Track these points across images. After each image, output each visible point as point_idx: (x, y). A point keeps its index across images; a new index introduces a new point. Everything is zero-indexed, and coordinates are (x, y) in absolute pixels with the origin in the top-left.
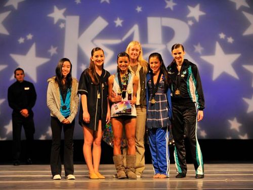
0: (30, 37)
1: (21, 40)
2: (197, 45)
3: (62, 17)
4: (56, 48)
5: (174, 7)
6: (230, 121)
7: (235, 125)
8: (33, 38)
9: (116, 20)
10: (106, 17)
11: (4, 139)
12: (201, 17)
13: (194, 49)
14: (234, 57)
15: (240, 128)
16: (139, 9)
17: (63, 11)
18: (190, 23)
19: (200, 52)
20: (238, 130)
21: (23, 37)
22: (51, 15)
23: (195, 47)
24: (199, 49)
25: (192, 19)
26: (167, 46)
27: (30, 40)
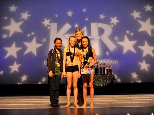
0: (33, 33)
1: (29, 35)
2: (115, 36)
3: (49, 24)
4: (46, 39)
5: (104, 18)
6: (132, 74)
7: (134, 76)
8: (34, 34)
9: (75, 25)
10: (70, 23)
11: (21, 84)
12: (117, 23)
13: (114, 38)
14: (134, 42)
15: (137, 77)
16: (87, 19)
17: (49, 20)
18: (112, 26)
19: (117, 40)
20: (136, 78)
21: (30, 34)
22: (43, 23)
23: (115, 37)
24: (116, 38)
25: (113, 24)
26: (100, 37)
27: (33, 35)
